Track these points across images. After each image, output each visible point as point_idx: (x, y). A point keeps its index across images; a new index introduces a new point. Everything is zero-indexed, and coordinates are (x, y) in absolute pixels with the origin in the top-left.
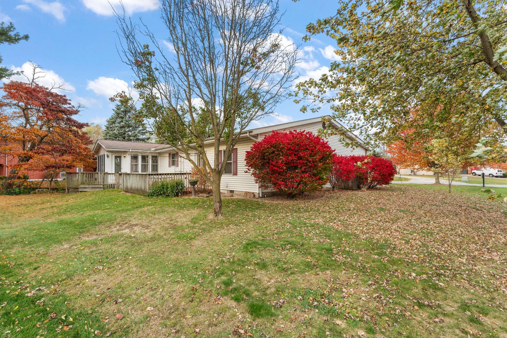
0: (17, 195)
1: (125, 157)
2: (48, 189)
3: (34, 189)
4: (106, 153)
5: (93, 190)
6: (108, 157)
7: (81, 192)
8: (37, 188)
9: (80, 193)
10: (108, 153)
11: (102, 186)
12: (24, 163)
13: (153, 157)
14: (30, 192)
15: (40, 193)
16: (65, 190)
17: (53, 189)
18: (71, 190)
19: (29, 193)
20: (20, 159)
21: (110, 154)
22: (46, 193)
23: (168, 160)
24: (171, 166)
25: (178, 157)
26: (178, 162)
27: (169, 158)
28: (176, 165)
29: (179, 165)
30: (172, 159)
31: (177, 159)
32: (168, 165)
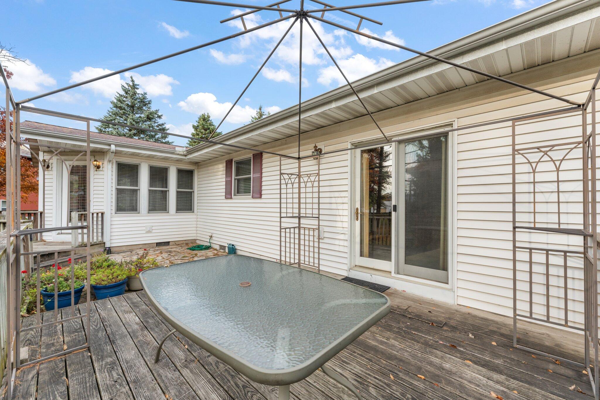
6: (47, 167)
13: (178, 171)
23: (224, 180)
24: (235, 195)
25: (261, 169)
26: (261, 182)
27: (226, 174)
28: (253, 193)
29: (263, 192)
30: (237, 175)
31: (258, 175)
32: (224, 194)
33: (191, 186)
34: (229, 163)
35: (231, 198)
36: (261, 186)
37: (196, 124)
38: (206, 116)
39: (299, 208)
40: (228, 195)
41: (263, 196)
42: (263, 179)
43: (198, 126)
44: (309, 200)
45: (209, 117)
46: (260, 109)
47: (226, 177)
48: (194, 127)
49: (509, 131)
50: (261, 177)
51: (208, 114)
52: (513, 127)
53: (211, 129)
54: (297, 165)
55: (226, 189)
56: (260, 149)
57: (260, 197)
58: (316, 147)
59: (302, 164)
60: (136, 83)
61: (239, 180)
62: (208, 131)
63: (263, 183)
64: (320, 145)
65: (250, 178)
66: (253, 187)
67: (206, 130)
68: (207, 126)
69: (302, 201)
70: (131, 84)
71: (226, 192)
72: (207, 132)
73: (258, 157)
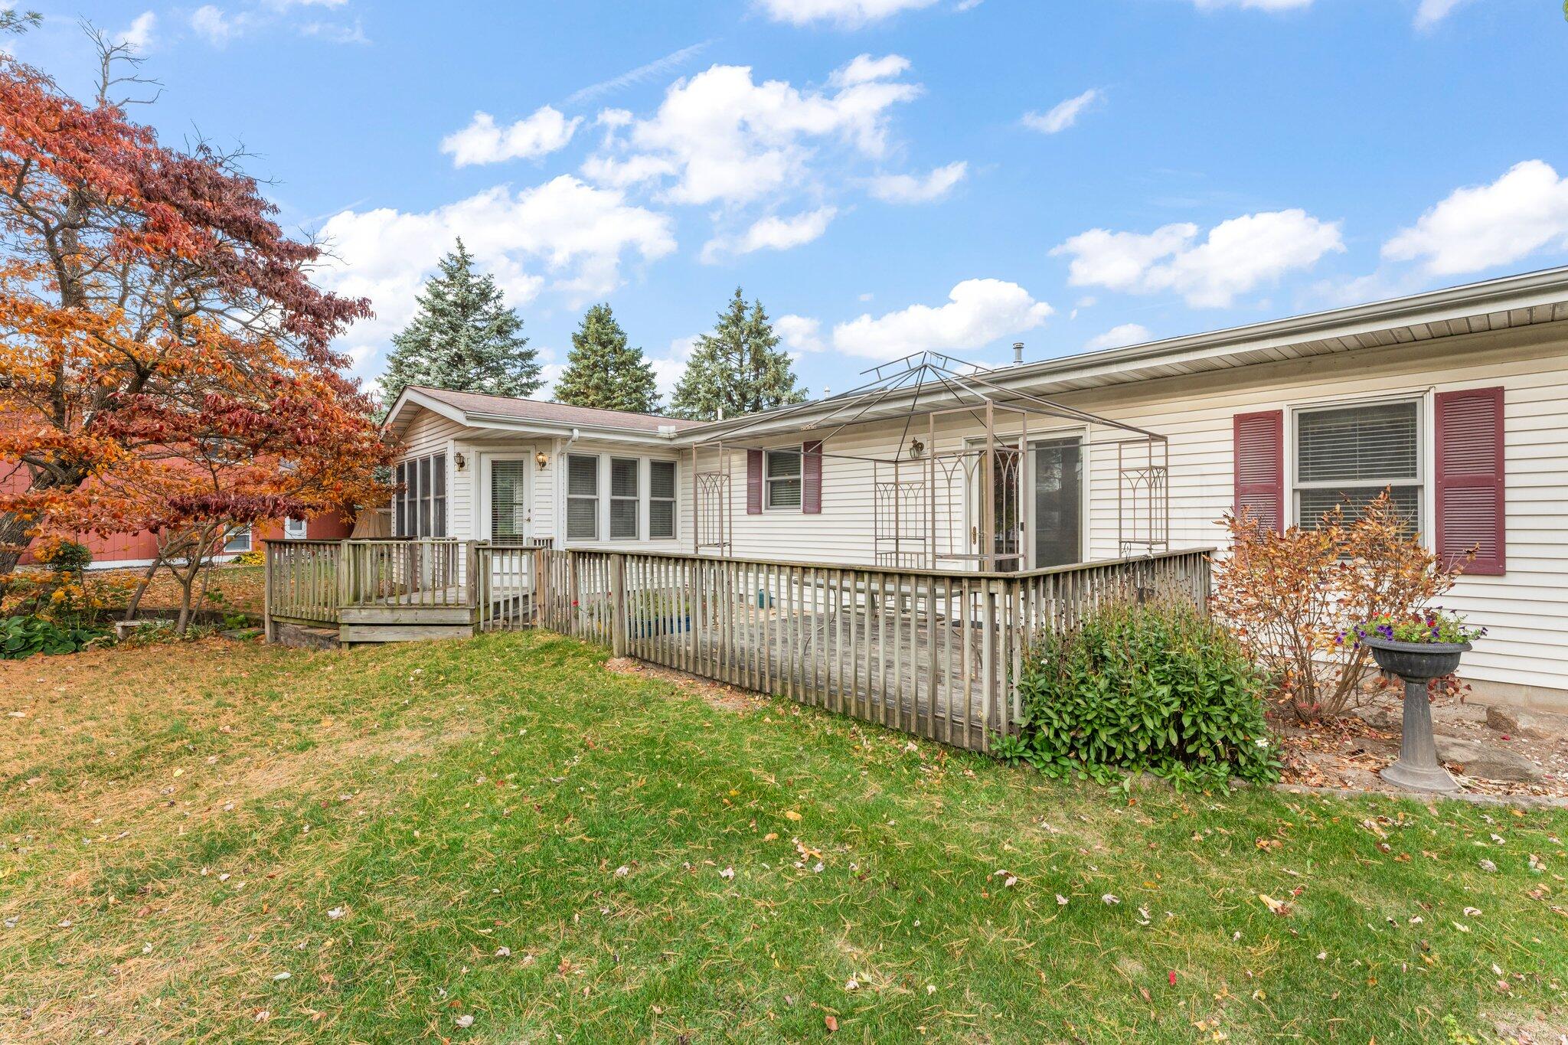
0: (12, 655)
1: (543, 464)
2: (174, 614)
3: (105, 617)
4: (451, 450)
5: (421, 635)
6: (462, 465)
7: (352, 644)
8: (121, 614)
9: (345, 651)
10: (462, 448)
11: (466, 617)
12: (51, 491)
13: (656, 466)
14: (79, 641)
15: (134, 641)
16: (259, 623)
17: (200, 618)
18: (289, 627)
19: (78, 644)
20: (38, 477)
21: (470, 453)
22: (164, 637)
23: (745, 481)
24: (767, 508)
25: (820, 467)
26: (820, 488)
27: (748, 472)
28: (805, 505)
29: (823, 504)
30: (770, 475)
31: (813, 477)
32: (745, 506)
33: (671, 493)
34: (754, 456)
35: (761, 513)
36: (820, 494)
37: (579, 331)
38: (603, 311)
39: (897, 529)
40: (754, 508)
41: (824, 511)
42: (824, 483)
43: (585, 337)
44: (911, 517)
45: (609, 311)
46: (738, 294)
47: (749, 477)
48: (575, 337)
49: (1116, 454)
50: (820, 480)
51: (607, 305)
52: (1120, 449)
53: (616, 342)
54: (893, 471)
55: (748, 498)
56: (817, 436)
57: (819, 512)
58: (914, 441)
59: (900, 470)
60: (467, 252)
61: (773, 483)
62: (610, 348)
63: (824, 490)
64: (921, 438)
65: (798, 481)
66: (805, 495)
67: (604, 345)
68: (607, 335)
69: (901, 517)
70: (458, 253)
71: (748, 503)
72: (607, 350)
73: (814, 448)
